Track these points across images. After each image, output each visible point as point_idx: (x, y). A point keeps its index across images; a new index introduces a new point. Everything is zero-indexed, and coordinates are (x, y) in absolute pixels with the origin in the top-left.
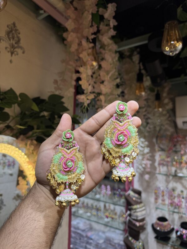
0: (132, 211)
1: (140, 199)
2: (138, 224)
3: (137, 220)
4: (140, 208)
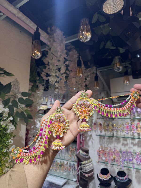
0: (82, 166)
1: (88, 155)
2: (87, 175)
3: (86, 173)
4: (88, 163)
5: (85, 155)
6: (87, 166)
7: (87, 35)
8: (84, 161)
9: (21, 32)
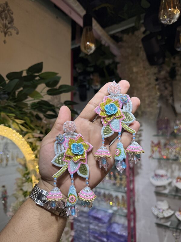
7: (175, 12)
9: (57, 18)
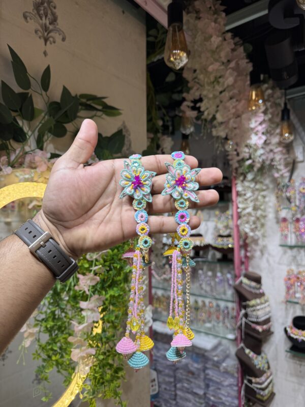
0: (249, 310)
1: (260, 288)
3: (258, 323)
4: (262, 304)
5: (255, 288)
6: (258, 310)
8: (252, 299)
